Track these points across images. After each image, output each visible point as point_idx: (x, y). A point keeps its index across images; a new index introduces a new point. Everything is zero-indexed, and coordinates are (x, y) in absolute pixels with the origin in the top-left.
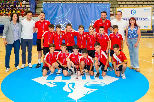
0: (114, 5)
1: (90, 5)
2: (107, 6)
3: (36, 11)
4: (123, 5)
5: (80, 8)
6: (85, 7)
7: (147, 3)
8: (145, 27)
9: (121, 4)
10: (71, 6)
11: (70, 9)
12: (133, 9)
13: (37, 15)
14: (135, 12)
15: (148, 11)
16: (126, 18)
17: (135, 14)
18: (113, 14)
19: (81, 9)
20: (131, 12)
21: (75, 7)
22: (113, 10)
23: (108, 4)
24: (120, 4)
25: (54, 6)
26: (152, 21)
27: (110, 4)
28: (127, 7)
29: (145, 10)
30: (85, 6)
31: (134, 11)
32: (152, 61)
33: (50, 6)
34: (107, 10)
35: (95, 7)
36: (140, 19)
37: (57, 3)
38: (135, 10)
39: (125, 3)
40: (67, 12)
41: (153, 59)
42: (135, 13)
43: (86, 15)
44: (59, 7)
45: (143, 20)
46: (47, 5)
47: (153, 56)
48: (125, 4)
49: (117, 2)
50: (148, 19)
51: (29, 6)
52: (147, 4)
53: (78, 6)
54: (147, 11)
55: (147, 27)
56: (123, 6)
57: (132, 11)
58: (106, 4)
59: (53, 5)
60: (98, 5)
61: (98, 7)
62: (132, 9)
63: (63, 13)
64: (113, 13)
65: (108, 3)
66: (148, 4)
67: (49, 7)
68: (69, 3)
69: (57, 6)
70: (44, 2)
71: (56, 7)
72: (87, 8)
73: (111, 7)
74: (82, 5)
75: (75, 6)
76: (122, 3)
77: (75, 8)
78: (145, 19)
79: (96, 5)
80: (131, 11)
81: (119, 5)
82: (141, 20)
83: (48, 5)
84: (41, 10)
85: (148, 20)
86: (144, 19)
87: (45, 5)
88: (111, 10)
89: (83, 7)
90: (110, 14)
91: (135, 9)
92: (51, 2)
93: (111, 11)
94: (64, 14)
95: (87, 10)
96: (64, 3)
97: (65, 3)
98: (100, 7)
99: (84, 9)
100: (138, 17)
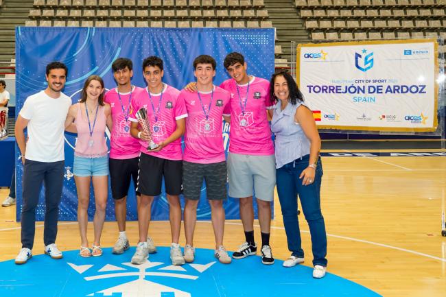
0: (289, 33)
1: (197, 33)
2: (263, 40)
4: (324, 30)
5: (160, 44)
6: (177, 43)
7: (415, 25)
8: (409, 118)
9: (317, 30)
10: (123, 38)
11: (120, 49)
12: (365, 51)
14: (370, 61)
16: (335, 85)
17: (369, 68)
18: (286, 66)
19: (162, 49)
20: (357, 62)
21: (141, 42)
22: (285, 50)
23: (266, 30)
24: (310, 30)
25: (59, 37)
26: (436, 98)
27: (273, 30)
28: (339, 41)
29: (410, 52)
30: (179, 38)
31: (366, 58)
32: (441, 253)
33: (45, 38)
34: (265, 52)
35: (215, 41)
36: (389, 90)
38: (372, 54)
39: (332, 24)
40: (111, 61)
41: (444, 243)
42: (372, 65)
43: (182, 73)
44: (79, 43)
45: (402, 92)
46: (31, 33)
48: (332, 30)
49: (298, 21)
50: (420, 88)
52: (414, 29)
53: (153, 39)
55: (417, 120)
56: (325, 35)
57: (360, 56)
58: (259, 30)
59: (56, 34)
60: (230, 36)
61: (226, 43)
62: (358, 48)
63: (93, 63)
64: (285, 61)
65: (267, 24)
66: (419, 30)
67: (40, 40)
69: (71, 39)
71: (68, 43)
72: (184, 47)
73: (277, 41)
74: (165, 35)
75: (142, 37)
76: (318, 23)
77: (140, 46)
78: (409, 90)
79: (220, 36)
80: (356, 58)
81: (310, 33)
82: (395, 90)
83: (37, 34)
85: (420, 92)
86: (405, 89)
87: (24, 34)
88: (278, 49)
89: (171, 40)
90: (276, 66)
92: (52, 24)
93: (279, 56)
94: (97, 68)
95: (185, 52)
98: (237, 40)
99: (174, 50)
100: (382, 81)
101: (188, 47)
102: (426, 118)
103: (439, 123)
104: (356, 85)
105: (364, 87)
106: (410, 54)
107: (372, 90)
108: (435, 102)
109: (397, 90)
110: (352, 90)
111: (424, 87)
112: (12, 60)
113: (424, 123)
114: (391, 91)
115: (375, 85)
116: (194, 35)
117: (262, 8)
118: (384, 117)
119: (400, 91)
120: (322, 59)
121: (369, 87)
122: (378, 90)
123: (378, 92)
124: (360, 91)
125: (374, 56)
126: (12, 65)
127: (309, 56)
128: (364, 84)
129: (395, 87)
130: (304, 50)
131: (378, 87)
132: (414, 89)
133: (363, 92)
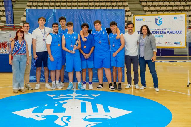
0: (137, 12)
1: (95, 11)
2: (120, 14)
3: (14, 22)
4: (151, 11)
5: (81, 15)
6: (87, 15)
8: (176, 43)
9: (149, 11)
10: (66, 13)
12: (159, 18)
13: (15, 28)
14: (161, 22)
15: (180, 19)
17: (161, 24)
19: (82, 17)
20: (156, 22)
23: (121, 10)
26: (186, 35)
27: (124, 10)
29: (176, 18)
30: (88, 13)
31: (160, 21)
35: (102, 14)
36: (168, 32)
37: (48, 9)
38: (162, 19)
39: (155, 8)
42: (162, 23)
44: (50, 15)
45: (173, 33)
47: (188, 86)
48: (154, 11)
49: (141, 7)
50: (180, 32)
51: (3, 14)
53: (78, 13)
54: (178, 19)
55: (178, 44)
56: (152, 13)
57: (157, 20)
58: (118, 10)
60: (108, 12)
62: (157, 17)
67: (35, 14)
68: (66, 8)
69: (47, 14)
70: (27, 8)
72: (90, 16)
74: (83, 12)
75: (74, 13)
76: (149, 8)
77: (73, 16)
78: (176, 32)
80: (156, 20)
81: (146, 12)
84: (22, 20)
85: (180, 33)
86: (174, 32)
87: (29, 12)
89: (85, 14)
91: (161, 17)
92: (37, 8)
96: (58, 8)
97: (60, 8)
98: (110, 14)
99: (86, 18)
100: (166, 29)
101: (92, 17)
102: (182, 43)
103: (187, 45)
104: (156, 31)
105: (159, 31)
106: (176, 19)
107: (162, 32)
108: (185, 37)
109: (171, 33)
110: (154, 32)
111: (181, 31)
112: (20, 23)
113: (181, 45)
114: (169, 33)
115: (163, 31)
116: (94, 12)
117: (126, 1)
118: (166, 43)
119: (172, 33)
120: (143, 21)
121: (161, 31)
122: (164, 32)
123: (164, 33)
124: (157, 33)
125: (162, 20)
126: (20, 26)
127: (138, 20)
128: (159, 30)
129: (170, 31)
130: (136, 17)
131: (164, 31)
132: (177, 32)
133: (159, 33)
